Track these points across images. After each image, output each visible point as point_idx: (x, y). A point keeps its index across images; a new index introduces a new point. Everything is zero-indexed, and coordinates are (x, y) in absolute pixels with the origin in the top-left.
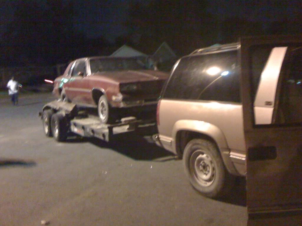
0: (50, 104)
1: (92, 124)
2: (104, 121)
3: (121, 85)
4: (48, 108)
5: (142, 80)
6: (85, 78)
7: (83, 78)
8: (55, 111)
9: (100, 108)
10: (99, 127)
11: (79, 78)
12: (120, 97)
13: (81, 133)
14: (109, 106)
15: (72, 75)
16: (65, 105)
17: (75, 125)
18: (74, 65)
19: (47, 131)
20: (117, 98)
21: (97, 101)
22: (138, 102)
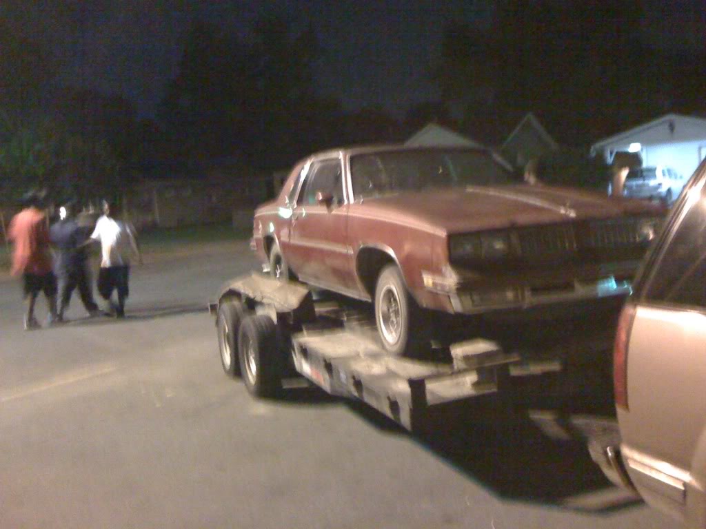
0: (239, 285)
1: (356, 357)
2: (396, 349)
3: (453, 239)
4: (233, 294)
5: (524, 219)
6: (336, 211)
7: (331, 211)
8: (252, 304)
9: (381, 306)
10: (377, 369)
11: (321, 210)
12: (450, 279)
13: (323, 380)
14: (411, 301)
15: (300, 201)
16: (280, 288)
17: (305, 352)
18: (306, 169)
19: (228, 359)
20: (439, 280)
21: (371, 284)
22: (510, 295)
